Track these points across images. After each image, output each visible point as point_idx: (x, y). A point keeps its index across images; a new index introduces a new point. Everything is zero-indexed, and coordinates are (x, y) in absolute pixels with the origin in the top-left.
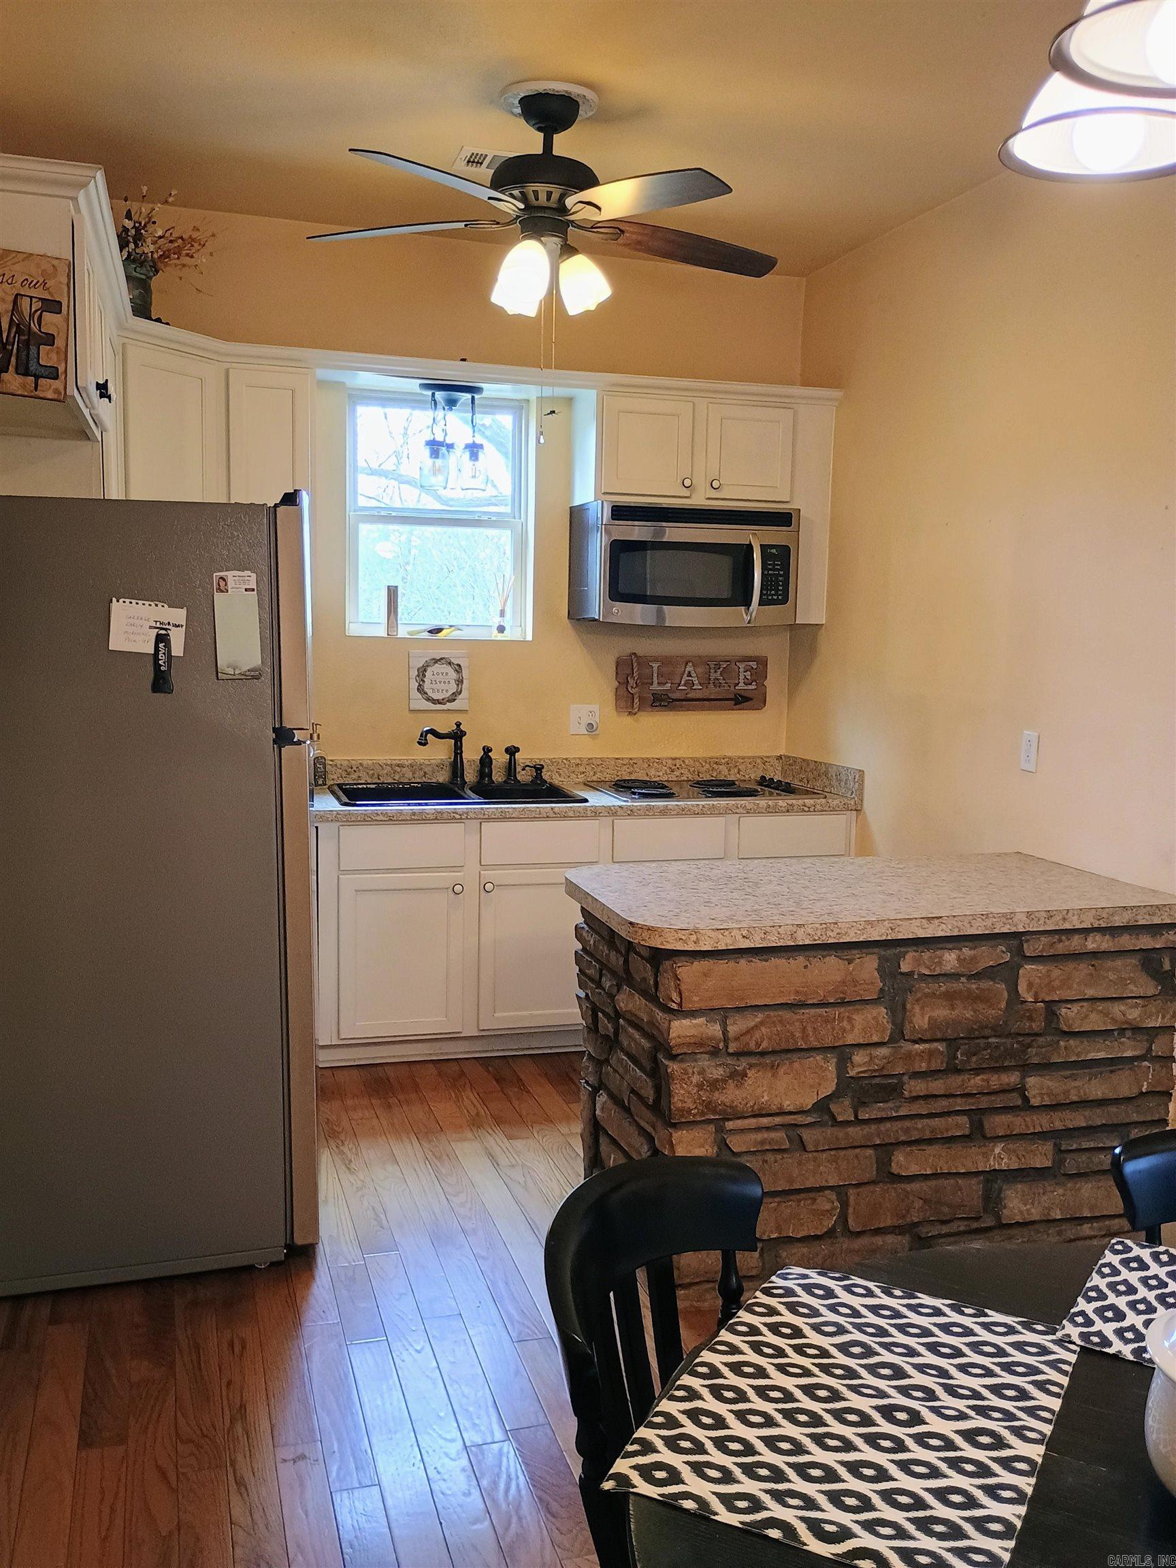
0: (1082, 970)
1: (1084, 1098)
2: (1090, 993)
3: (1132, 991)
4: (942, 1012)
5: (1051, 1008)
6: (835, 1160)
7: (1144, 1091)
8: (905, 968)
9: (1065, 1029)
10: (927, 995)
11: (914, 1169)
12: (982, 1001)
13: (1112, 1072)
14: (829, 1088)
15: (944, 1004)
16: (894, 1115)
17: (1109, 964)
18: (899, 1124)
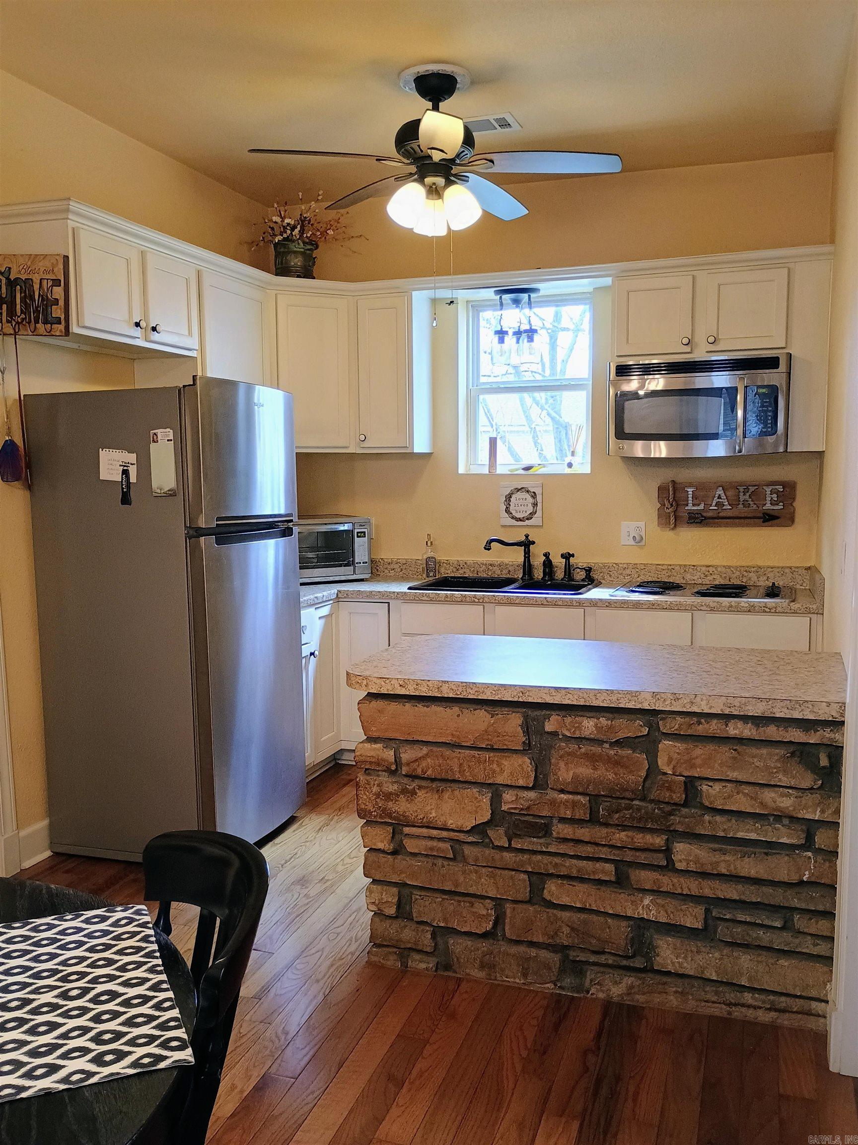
0: (725, 753)
1: (734, 872)
2: (734, 775)
3: (780, 780)
4: (585, 771)
5: (691, 784)
6: (492, 876)
7: (805, 879)
8: (549, 727)
9: (707, 804)
10: (569, 754)
11: (565, 900)
12: (622, 767)
13: (766, 854)
14: (486, 816)
15: (586, 763)
16: (545, 850)
17: (754, 751)
18: (550, 859)
